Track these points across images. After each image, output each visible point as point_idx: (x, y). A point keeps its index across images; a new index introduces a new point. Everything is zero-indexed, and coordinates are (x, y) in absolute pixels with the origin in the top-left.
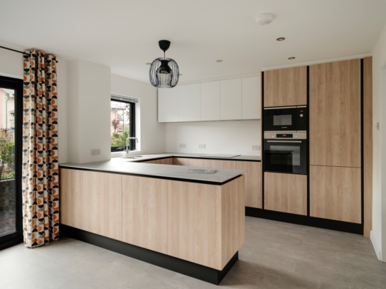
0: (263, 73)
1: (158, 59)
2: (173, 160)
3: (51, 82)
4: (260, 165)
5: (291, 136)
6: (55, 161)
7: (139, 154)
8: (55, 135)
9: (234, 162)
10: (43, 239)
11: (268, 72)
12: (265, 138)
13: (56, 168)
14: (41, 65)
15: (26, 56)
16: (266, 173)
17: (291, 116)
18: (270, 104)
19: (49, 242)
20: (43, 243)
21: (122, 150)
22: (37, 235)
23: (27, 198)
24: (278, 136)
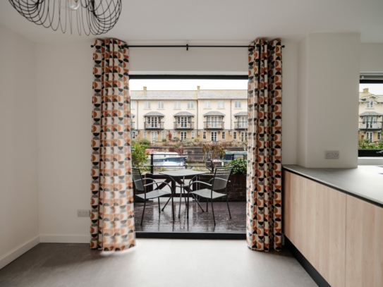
6: (279, 162)
8: (278, 131)
10: (262, 245)
13: (279, 169)
14: (264, 54)
15: (251, 49)
20: (262, 248)
22: (257, 238)
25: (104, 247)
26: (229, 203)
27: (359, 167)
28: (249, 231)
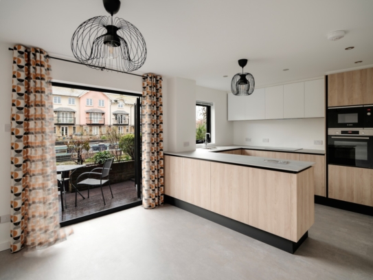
0: (327, 77)
1: (238, 74)
2: (242, 151)
3: (159, 95)
4: (324, 158)
5: (357, 132)
6: (161, 150)
7: (215, 146)
8: (161, 132)
9: (298, 154)
10: (154, 204)
11: (332, 75)
12: (329, 134)
13: (162, 155)
14: (154, 84)
15: (145, 78)
16: (330, 166)
17: (357, 114)
18: (334, 104)
19: (157, 206)
20: (154, 206)
21: (202, 142)
22: (151, 201)
23: (145, 174)
24: (343, 132)
25: (37, 243)
26: (111, 186)
27: (197, 149)
28: (144, 201)
